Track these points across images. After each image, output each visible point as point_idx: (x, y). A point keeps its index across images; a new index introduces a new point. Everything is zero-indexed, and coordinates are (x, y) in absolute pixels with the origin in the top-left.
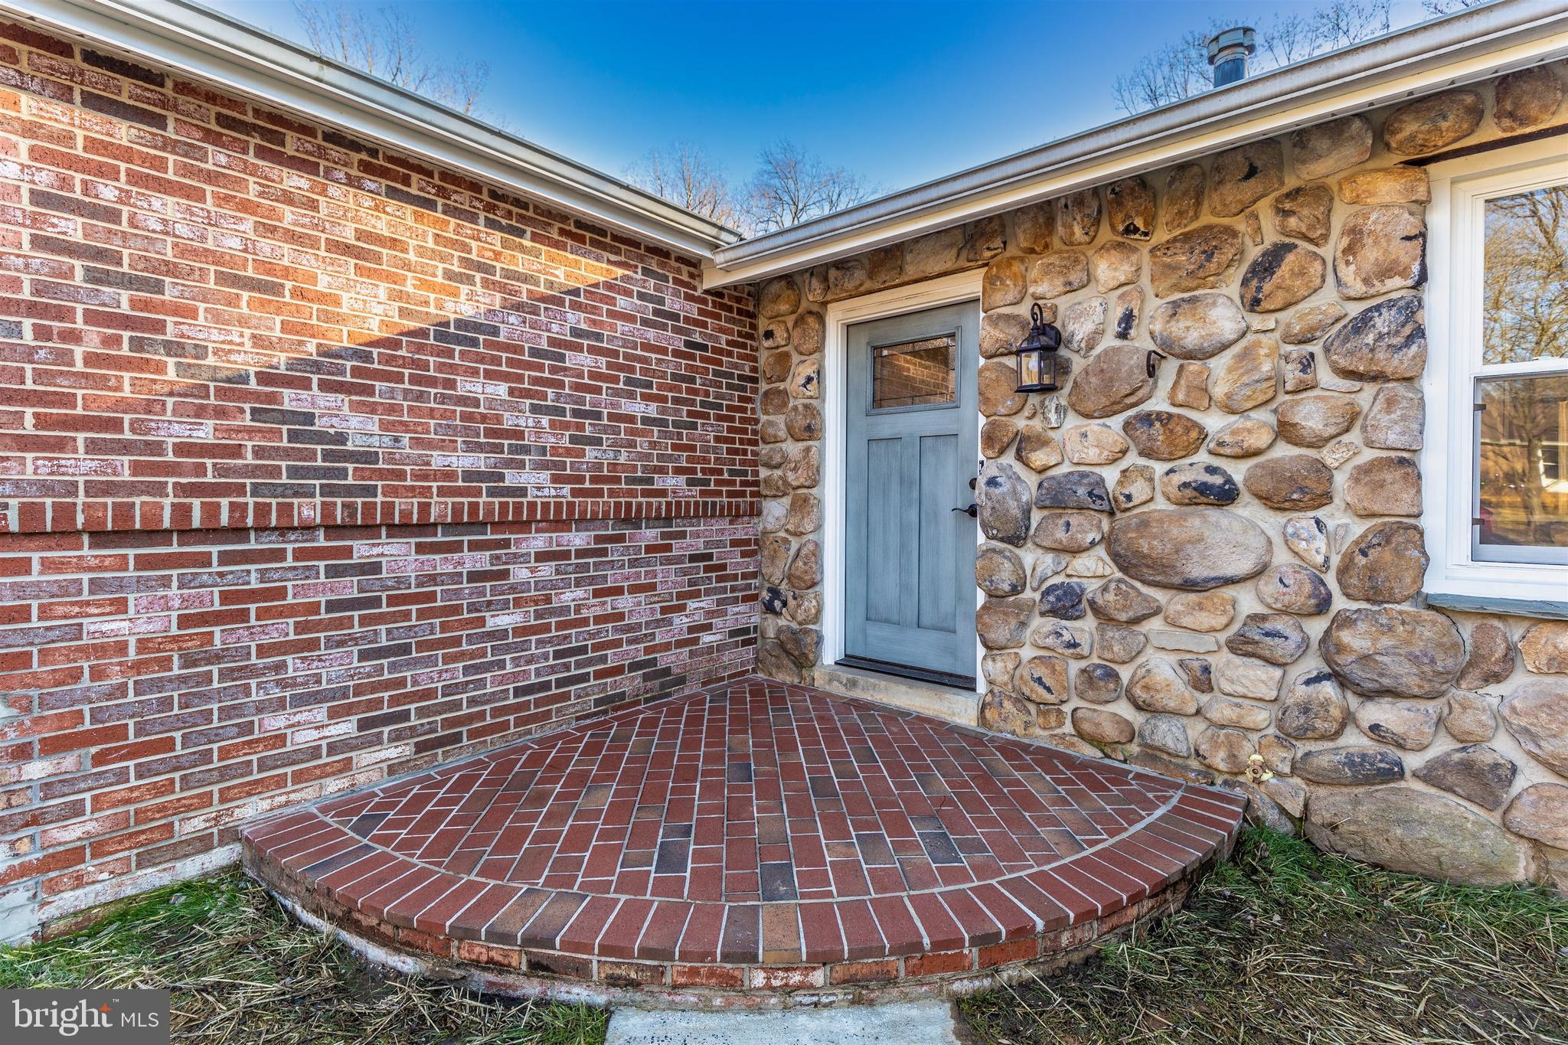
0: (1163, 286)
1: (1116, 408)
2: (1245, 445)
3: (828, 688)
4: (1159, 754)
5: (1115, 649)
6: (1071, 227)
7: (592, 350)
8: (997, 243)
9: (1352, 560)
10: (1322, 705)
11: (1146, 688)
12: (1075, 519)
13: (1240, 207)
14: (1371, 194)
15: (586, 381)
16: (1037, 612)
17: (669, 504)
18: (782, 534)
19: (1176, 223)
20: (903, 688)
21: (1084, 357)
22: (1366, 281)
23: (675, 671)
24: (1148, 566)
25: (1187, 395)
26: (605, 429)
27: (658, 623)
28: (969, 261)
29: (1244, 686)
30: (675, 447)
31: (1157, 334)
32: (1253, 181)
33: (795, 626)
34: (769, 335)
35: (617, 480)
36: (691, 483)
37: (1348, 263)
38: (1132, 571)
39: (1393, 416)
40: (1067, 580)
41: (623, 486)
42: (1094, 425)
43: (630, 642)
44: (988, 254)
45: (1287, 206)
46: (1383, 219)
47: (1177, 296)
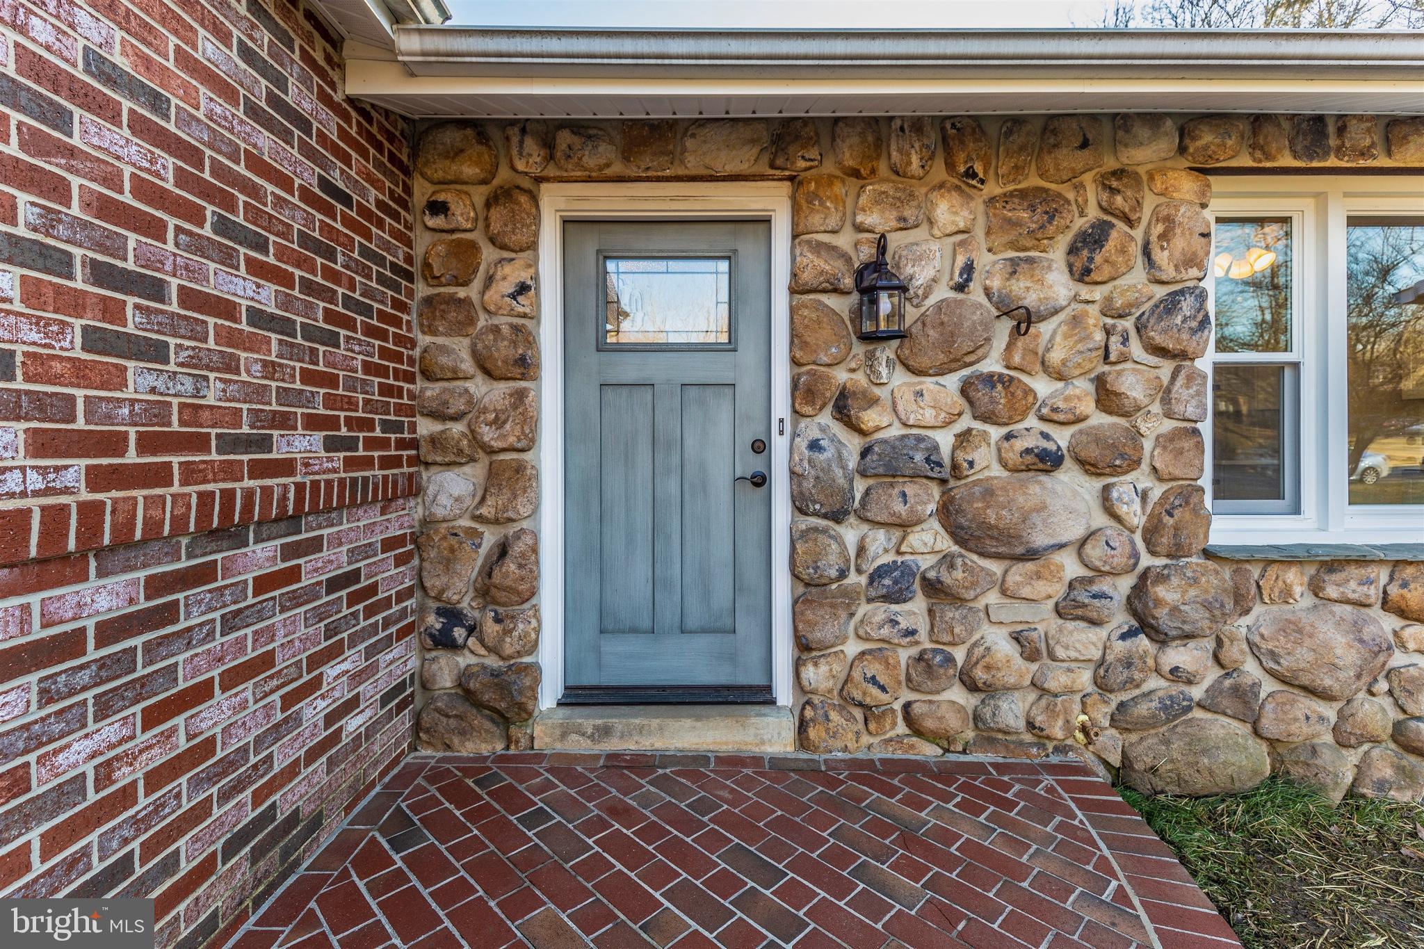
0: (999, 240)
1: (953, 365)
2: (1078, 412)
3: (559, 747)
4: (994, 734)
5: (957, 630)
6: (909, 155)
7: (140, 127)
8: (813, 153)
9: (1160, 520)
10: (1141, 658)
11: (988, 668)
12: (910, 489)
13: (1070, 175)
14: (1177, 190)
15: (127, 198)
16: (863, 599)
17: (300, 487)
18: (465, 522)
19: (1011, 177)
20: (688, 723)
21: (917, 306)
22: (1177, 267)
23: (307, 809)
24: (992, 537)
25: (1023, 358)
26: (173, 325)
27: (276, 732)
28: (772, 166)
29: (1077, 650)
30: (308, 377)
31: (995, 290)
32: (1086, 152)
33: (493, 662)
34: (438, 208)
35: (200, 443)
36: (332, 445)
37: (1162, 248)
38: (972, 544)
39: (1191, 391)
40: (900, 559)
41: (214, 456)
42: (928, 383)
43: (225, 796)
44: (802, 164)
45: (1115, 184)
46: (1188, 214)
47: (1012, 254)
